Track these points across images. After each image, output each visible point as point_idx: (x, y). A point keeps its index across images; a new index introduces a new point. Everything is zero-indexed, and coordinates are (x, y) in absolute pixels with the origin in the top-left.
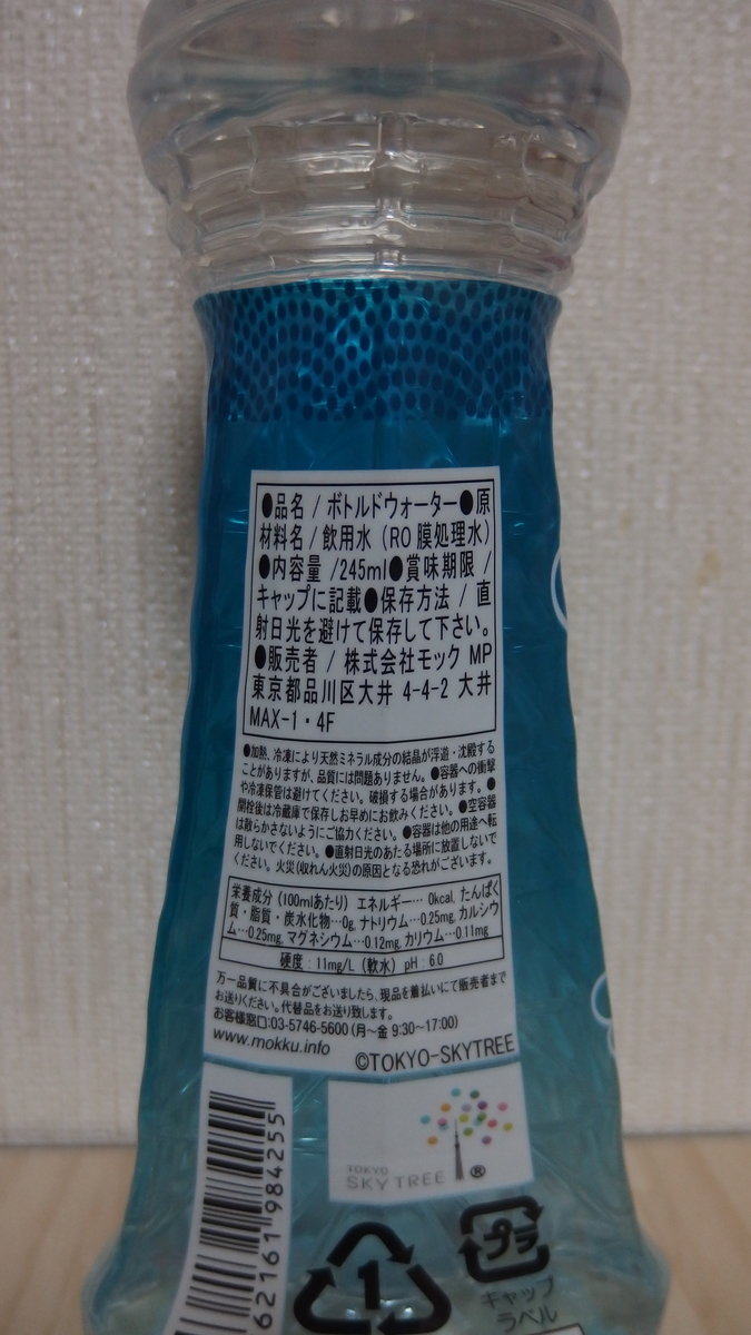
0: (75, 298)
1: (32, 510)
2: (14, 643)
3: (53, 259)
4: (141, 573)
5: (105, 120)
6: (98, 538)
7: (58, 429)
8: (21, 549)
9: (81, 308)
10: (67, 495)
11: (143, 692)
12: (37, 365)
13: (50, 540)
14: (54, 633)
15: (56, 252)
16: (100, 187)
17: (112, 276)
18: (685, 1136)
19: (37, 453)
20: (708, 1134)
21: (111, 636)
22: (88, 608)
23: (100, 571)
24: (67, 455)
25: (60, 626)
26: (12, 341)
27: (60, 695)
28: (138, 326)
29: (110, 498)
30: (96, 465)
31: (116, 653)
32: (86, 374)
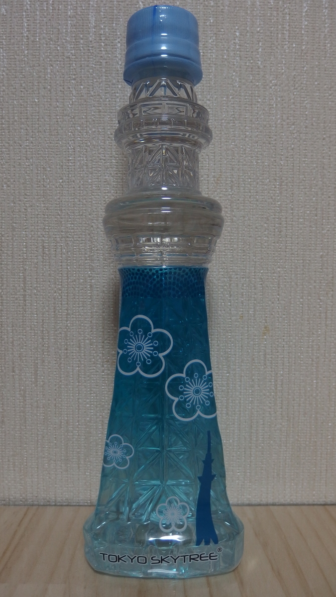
0: (87, 256)
1: (73, 314)
2: (66, 351)
3: (81, 245)
4: (103, 332)
5: (96, 209)
6: (91, 321)
7: (81, 291)
8: (69, 325)
9: (88, 258)
10: (83, 310)
11: (103, 366)
12: (75, 274)
13: (77, 322)
14: (78, 349)
15: (81, 244)
16: (94, 226)
17: (97, 250)
18: (267, 505)
19: (74, 298)
20: (274, 505)
21: (94, 350)
22: (87, 341)
23: (91, 331)
24: (83, 298)
25: (80, 347)
26: (69, 267)
27: (79, 367)
28: (104, 263)
29: (95, 311)
30: (91, 301)
31: (95, 355)
32: (89, 277)
